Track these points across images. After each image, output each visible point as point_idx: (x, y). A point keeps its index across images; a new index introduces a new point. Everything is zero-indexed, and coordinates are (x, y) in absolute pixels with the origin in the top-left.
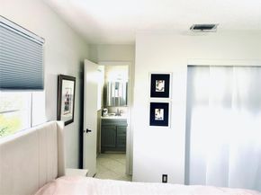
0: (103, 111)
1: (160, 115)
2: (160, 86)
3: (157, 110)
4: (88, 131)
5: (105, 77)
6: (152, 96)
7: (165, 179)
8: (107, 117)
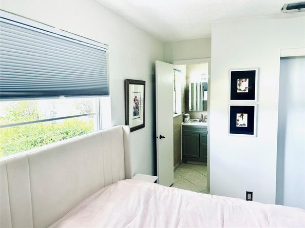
0: (184, 117)
1: (242, 121)
2: (243, 86)
3: (238, 115)
4: (161, 137)
5: (187, 78)
6: (232, 98)
7: (249, 196)
8: (189, 123)
